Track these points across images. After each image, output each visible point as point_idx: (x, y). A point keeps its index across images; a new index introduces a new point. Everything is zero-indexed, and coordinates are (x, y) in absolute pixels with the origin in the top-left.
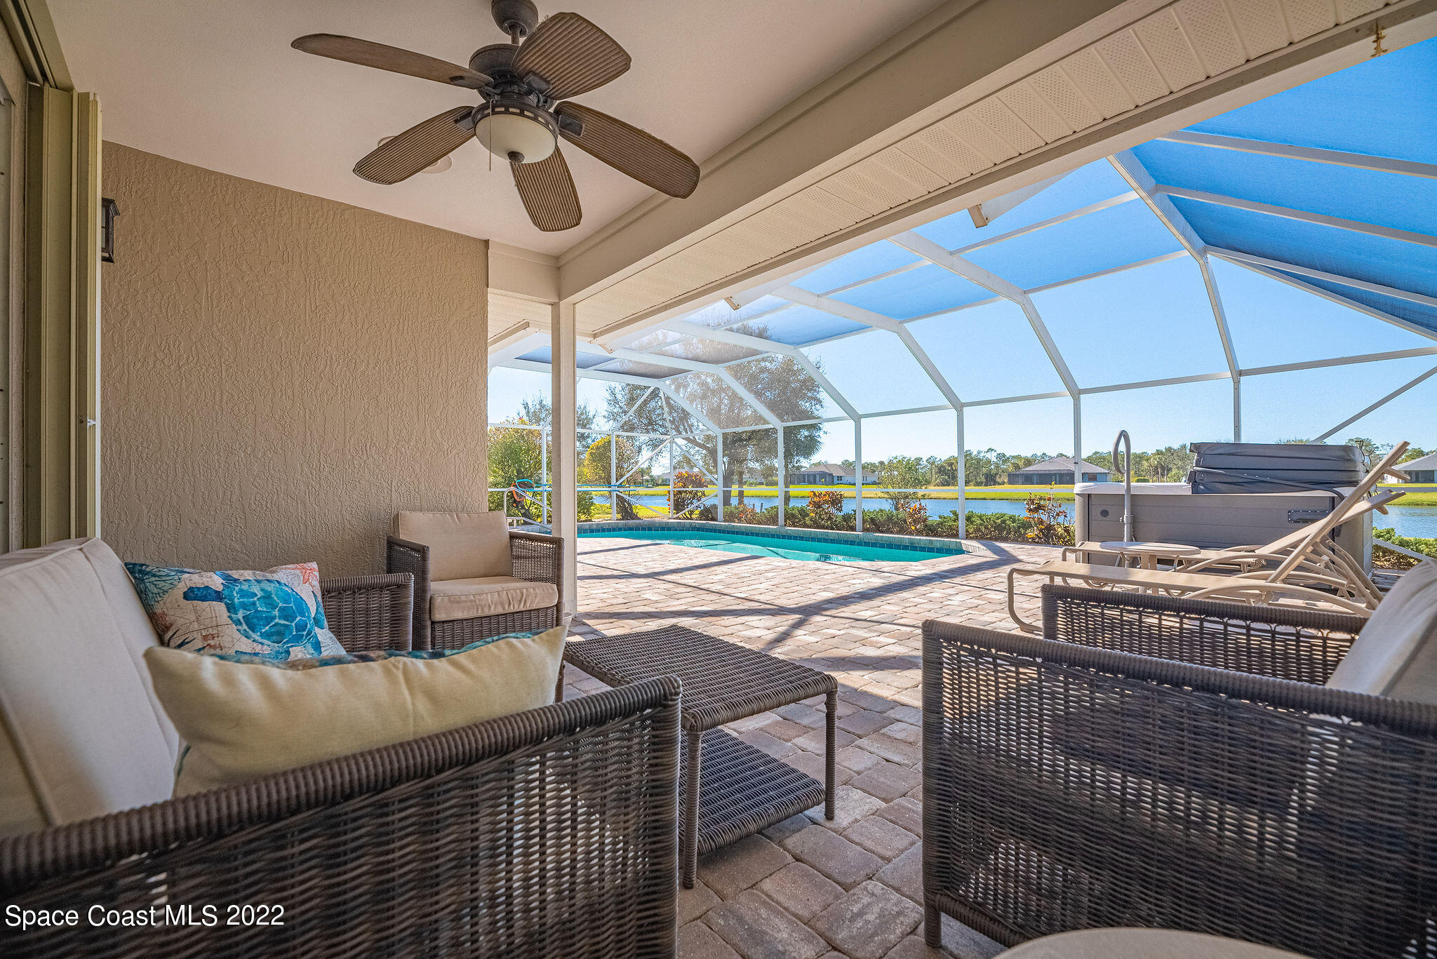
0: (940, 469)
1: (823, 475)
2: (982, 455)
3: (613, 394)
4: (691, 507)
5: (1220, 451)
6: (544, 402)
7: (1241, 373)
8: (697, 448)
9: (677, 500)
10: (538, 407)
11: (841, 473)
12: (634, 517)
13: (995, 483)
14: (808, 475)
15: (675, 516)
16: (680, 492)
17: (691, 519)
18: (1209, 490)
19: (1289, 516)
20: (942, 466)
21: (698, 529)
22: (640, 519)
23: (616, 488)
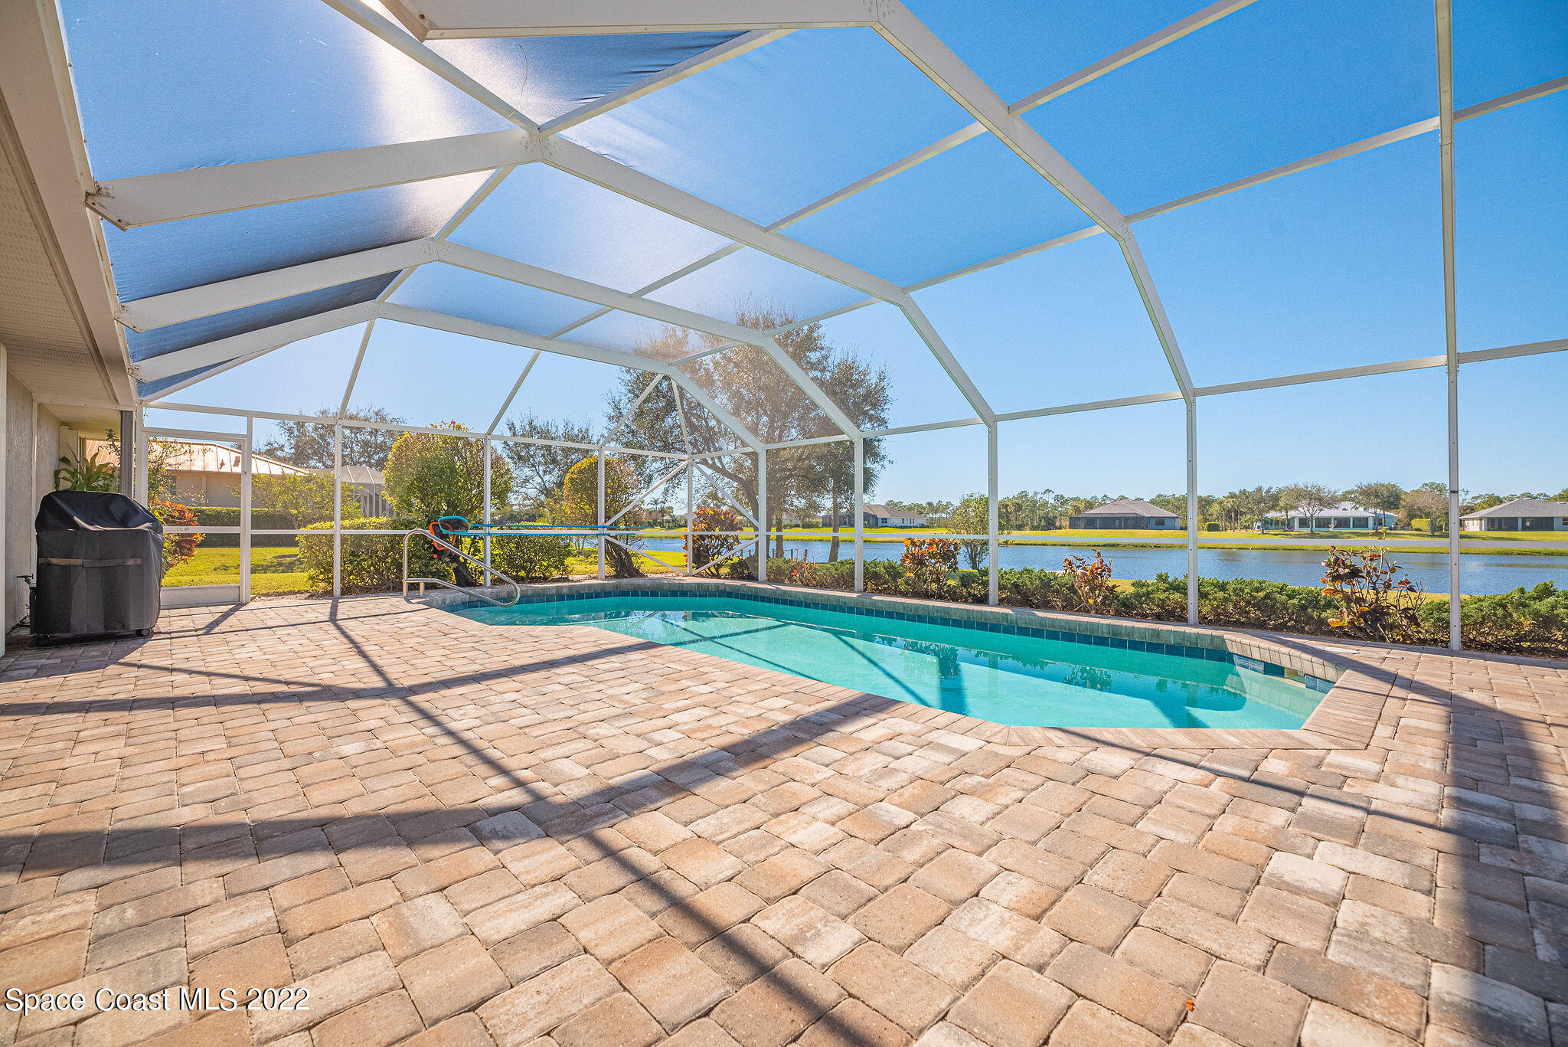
2: (1039, 496)
3: (617, 408)
4: (718, 559)
6: (535, 423)
8: (727, 480)
9: (698, 549)
10: (528, 428)
11: (886, 515)
12: (636, 573)
13: (1055, 527)
15: (696, 571)
16: (702, 537)
17: (718, 576)
21: (729, 595)
22: (642, 576)
23: (606, 531)
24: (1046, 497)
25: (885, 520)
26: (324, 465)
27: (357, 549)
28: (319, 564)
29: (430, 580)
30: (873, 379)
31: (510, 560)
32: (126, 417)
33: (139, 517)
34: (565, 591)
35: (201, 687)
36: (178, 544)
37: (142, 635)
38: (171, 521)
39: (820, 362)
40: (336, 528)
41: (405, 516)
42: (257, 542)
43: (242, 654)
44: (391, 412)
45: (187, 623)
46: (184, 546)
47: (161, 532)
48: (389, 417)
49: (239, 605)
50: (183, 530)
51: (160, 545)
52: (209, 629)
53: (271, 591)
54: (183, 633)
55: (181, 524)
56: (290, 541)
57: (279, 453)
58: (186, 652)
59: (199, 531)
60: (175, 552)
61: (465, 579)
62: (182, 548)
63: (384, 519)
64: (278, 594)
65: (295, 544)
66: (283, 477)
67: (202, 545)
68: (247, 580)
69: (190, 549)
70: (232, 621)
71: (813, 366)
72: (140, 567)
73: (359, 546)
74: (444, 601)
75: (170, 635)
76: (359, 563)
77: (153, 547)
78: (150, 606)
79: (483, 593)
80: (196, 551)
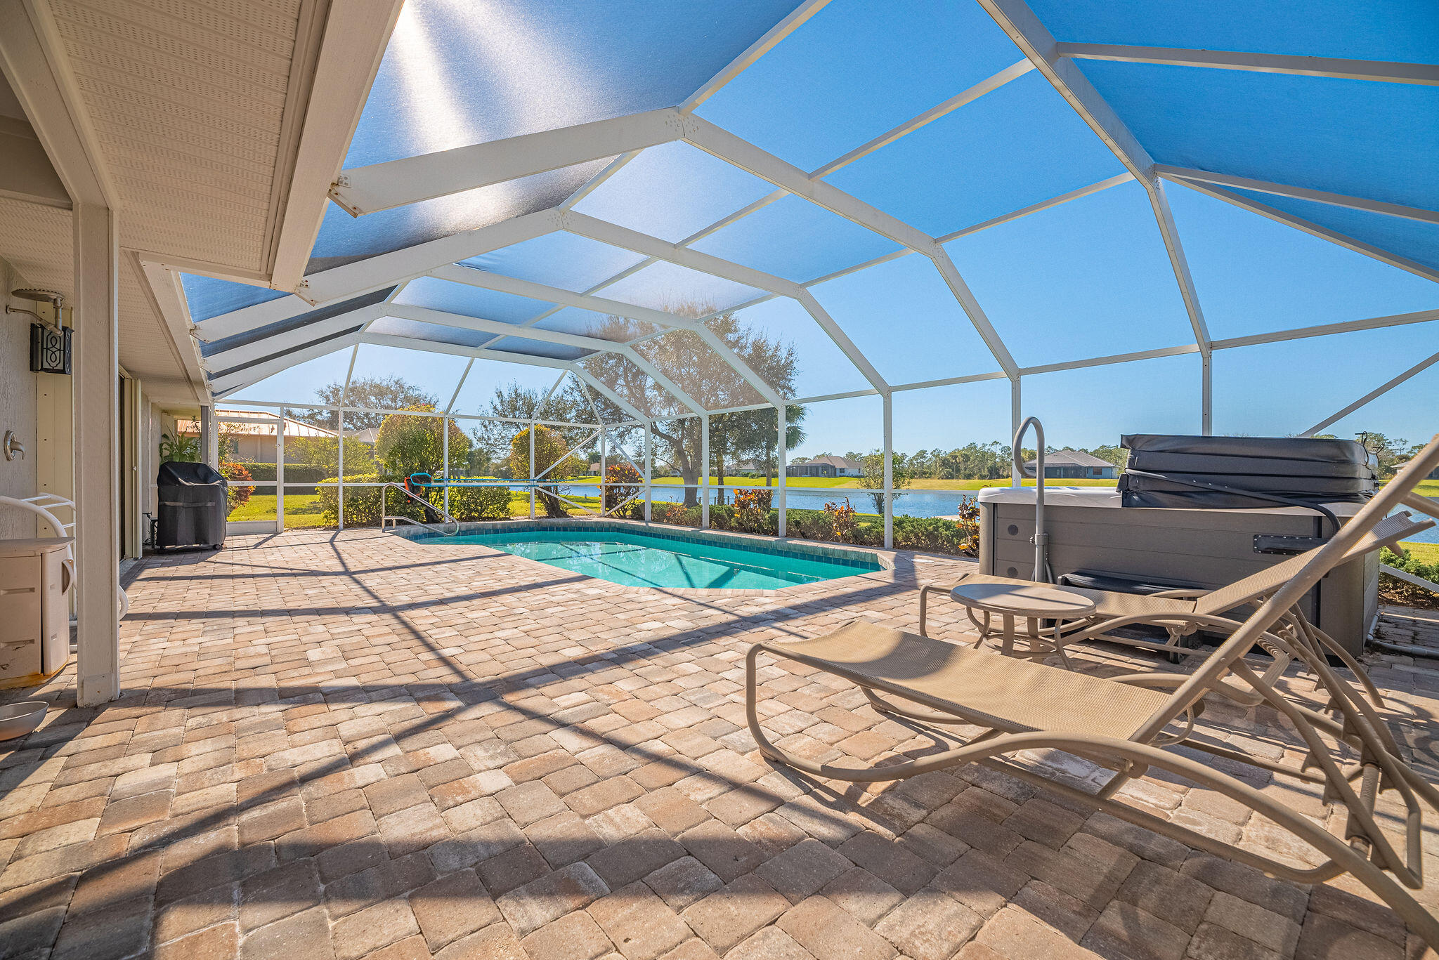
0: (943, 462)
1: (825, 467)
2: (987, 447)
4: (623, 504)
5: (1160, 447)
7: (1212, 346)
9: (611, 497)
11: (843, 466)
12: (564, 515)
13: (999, 476)
14: (811, 467)
15: (607, 513)
16: (612, 488)
17: (614, 517)
18: (1146, 502)
19: (1255, 544)
20: (946, 459)
22: (568, 516)
23: (536, 483)
24: (993, 448)
25: (842, 470)
26: (354, 425)
27: (355, 497)
28: (330, 507)
29: (400, 518)
30: (783, 354)
31: (465, 505)
32: (204, 410)
33: (213, 478)
34: (499, 526)
35: (248, 571)
36: (238, 493)
37: (216, 548)
38: (233, 478)
39: (737, 342)
40: (340, 482)
41: (389, 473)
42: (288, 491)
43: (271, 558)
44: (409, 382)
45: (243, 543)
46: (242, 494)
47: (227, 486)
48: (406, 386)
49: (276, 533)
50: (240, 483)
51: (226, 494)
52: (256, 546)
53: (299, 526)
54: (240, 548)
55: (240, 480)
56: (312, 491)
57: (319, 417)
58: (240, 557)
59: (252, 484)
60: (236, 498)
61: (432, 518)
62: (240, 495)
63: (375, 475)
64: (305, 528)
65: (315, 493)
66: (317, 439)
67: (255, 493)
68: (281, 517)
69: (246, 497)
70: (270, 542)
71: (735, 344)
72: (214, 507)
73: (357, 494)
74: (409, 532)
75: (232, 549)
76: (357, 506)
77: (222, 495)
78: (220, 532)
79: (438, 528)
80: (251, 498)
